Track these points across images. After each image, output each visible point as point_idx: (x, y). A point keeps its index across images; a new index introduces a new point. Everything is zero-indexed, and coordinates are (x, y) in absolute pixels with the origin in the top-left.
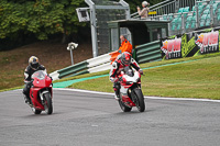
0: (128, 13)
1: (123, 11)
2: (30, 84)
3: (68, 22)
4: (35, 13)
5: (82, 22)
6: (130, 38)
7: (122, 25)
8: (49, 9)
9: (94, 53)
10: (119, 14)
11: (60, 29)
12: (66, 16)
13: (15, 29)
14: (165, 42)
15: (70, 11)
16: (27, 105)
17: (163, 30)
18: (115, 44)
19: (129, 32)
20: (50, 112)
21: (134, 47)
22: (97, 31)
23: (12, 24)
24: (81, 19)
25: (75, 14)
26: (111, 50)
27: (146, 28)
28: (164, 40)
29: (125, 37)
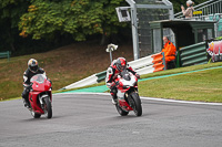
0: (171, 12)
1: (167, 11)
2: (29, 88)
3: (108, 22)
4: (73, 12)
5: (123, 23)
6: (173, 40)
7: (165, 25)
8: (87, 8)
9: (136, 55)
10: (162, 13)
11: (99, 29)
12: (105, 16)
13: (51, 30)
14: (211, 44)
15: (110, 10)
16: (27, 109)
17: (209, 31)
18: (157, 46)
19: (172, 33)
20: (50, 116)
21: (178, 49)
22: (138, 31)
23: (47, 25)
24: (121, 19)
25: (114, 13)
26: (153, 52)
27: (191, 28)
28: (210, 41)
29: (168, 39)
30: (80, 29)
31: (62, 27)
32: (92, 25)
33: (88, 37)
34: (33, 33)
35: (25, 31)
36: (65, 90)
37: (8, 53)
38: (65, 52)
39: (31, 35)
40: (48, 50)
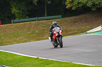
30: (94, 5)
31: (86, 4)
32: (100, 3)
33: (97, 9)
34: (72, 7)
35: (69, 6)
36: (87, 33)
37: (60, 16)
38: (87, 16)
39: (71, 8)
40: (79, 15)
